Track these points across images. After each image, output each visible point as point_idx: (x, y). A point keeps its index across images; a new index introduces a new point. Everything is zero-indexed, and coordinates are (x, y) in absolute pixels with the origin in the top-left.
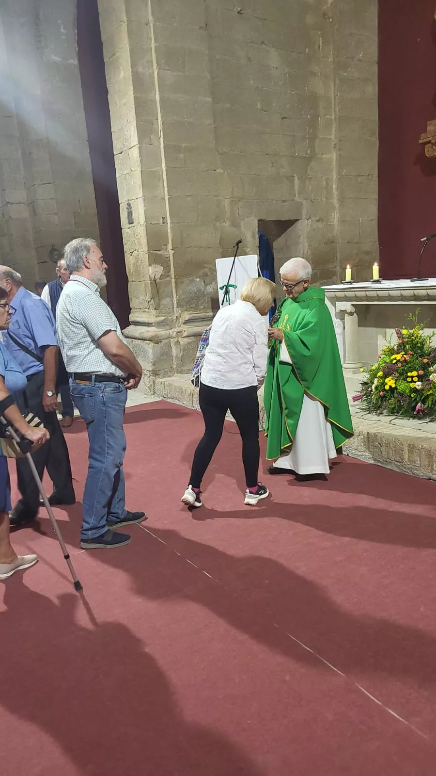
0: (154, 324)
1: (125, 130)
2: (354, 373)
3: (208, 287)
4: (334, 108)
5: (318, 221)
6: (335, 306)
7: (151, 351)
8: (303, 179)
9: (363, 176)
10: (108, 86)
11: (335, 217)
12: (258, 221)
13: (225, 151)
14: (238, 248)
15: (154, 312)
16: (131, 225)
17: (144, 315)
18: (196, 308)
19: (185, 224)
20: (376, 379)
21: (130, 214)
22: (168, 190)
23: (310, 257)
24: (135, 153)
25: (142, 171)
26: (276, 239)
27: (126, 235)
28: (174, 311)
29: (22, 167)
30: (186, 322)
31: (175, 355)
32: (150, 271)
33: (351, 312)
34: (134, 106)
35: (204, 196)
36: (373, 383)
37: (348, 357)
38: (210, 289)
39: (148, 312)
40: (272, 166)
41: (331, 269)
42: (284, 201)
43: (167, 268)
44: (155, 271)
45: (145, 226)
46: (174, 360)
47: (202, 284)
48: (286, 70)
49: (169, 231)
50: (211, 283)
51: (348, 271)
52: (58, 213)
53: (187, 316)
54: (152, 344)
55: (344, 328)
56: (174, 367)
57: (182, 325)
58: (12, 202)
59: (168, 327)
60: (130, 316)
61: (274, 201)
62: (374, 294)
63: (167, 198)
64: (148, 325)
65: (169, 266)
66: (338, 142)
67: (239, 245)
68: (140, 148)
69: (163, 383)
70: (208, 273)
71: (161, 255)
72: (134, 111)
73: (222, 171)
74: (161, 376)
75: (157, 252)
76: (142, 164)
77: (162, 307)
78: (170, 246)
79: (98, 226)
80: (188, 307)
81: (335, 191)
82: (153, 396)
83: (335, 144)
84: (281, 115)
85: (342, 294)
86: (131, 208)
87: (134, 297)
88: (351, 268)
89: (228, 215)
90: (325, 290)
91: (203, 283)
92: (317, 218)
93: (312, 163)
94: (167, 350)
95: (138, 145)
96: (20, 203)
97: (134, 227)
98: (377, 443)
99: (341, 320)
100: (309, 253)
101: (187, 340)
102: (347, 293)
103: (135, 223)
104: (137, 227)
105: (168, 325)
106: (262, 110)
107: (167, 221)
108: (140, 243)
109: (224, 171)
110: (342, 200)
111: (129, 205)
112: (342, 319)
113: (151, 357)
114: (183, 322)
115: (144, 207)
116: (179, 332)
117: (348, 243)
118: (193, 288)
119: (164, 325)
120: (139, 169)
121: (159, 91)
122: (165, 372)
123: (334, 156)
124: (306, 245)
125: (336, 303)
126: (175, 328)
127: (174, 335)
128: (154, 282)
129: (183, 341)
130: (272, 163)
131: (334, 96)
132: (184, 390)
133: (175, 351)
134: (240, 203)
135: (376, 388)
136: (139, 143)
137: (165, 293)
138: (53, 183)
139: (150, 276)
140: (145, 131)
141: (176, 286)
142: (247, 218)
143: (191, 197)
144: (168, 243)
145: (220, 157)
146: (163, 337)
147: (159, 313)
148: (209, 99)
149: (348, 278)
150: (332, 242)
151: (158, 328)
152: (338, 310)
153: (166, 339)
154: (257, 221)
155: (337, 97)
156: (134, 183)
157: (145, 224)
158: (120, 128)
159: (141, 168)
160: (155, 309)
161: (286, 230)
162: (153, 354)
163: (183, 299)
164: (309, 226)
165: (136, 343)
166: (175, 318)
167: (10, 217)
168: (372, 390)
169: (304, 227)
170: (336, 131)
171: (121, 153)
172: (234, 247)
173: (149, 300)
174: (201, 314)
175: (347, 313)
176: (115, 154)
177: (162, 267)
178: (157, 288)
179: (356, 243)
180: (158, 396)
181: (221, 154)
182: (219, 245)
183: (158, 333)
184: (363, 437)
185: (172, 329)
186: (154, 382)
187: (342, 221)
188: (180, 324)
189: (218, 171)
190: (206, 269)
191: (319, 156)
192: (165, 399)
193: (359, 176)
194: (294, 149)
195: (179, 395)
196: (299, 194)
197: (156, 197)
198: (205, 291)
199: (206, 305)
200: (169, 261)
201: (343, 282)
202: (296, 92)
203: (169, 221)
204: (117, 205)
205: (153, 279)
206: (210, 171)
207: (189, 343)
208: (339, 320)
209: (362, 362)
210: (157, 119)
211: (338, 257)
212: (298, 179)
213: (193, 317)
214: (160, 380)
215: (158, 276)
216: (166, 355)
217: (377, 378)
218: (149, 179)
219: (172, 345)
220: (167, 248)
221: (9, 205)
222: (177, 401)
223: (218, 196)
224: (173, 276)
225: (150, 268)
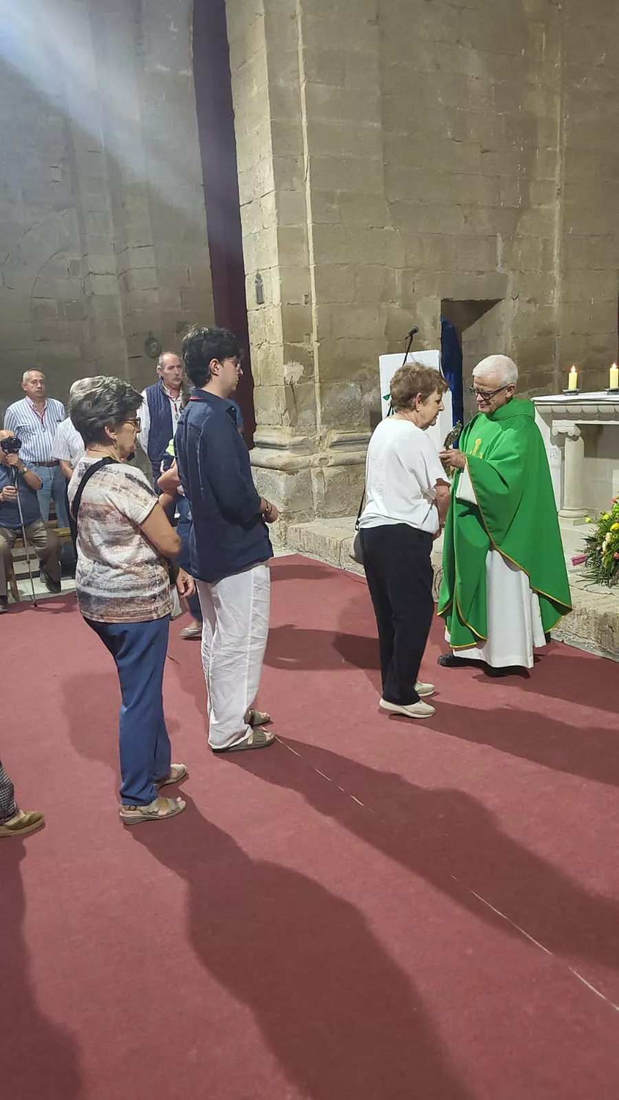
0: (288, 447)
1: (257, 171)
2: (575, 524)
3: (366, 396)
4: (560, 135)
5: (529, 302)
6: (551, 427)
7: (282, 485)
8: (512, 239)
9: (599, 236)
10: (235, 107)
11: (556, 295)
12: (442, 301)
13: (397, 199)
14: (412, 339)
15: (288, 429)
16: (260, 306)
17: (274, 433)
18: (348, 426)
19: (338, 304)
20: (608, 534)
21: (259, 290)
22: (314, 256)
23: (516, 354)
24: (270, 203)
25: (278, 229)
26: (467, 327)
27: (252, 319)
28: (316, 427)
29: (111, 222)
30: (333, 445)
31: (316, 491)
32: (286, 373)
33: (574, 435)
34: (270, 135)
35: (365, 264)
36: (604, 539)
37: (568, 500)
38: (369, 398)
39: (279, 429)
40: (465, 222)
41: (545, 372)
42: (482, 273)
43: (309, 367)
44: (293, 371)
45: (279, 307)
46: (315, 497)
47: (357, 391)
48: (492, 81)
49: (314, 314)
50: (371, 390)
51: (573, 376)
52: (158, 288)
53: (335, 436)
54: (285, 475)
55: (563, 458)
56: (315, 508)
57: (328, 450)
58: (96, 272)
59: (308, 451)
60: (255, 434)
61: (466, 273)
62: (610, 409)
63: (312, 267)
64: (280, 447)
65: (312, 365)
66: (564, 187)
67: (414, 335)
68: (277, 196)
69: (298, 530)
70: (368, 376)
71: (302, 348)
72: (271, 141)
73: (392, 228)
74: (295, 520)
75: (296, 344)
76: (278, 219)
77: (300, 422)
78: (314, 337)
79: (213, 307)
80: (337, 422)
81: (556, 260)
82: (283, 548)
83: (558, 189)
84: (481, 146)
85: (562, 409)
86: (262, 281)
87: (261, 407)
88: (577, 371)
89: (399, 291)
90: (536, 403)
91: (359, 390)
92: (528, 299)
93: (525, 218)
94: (305, 484)
95: (274, 192)
96: (107, 274)
97: (264, 308)
98: (607, 626)
99: (559, 446)
100: (515, 348)
101: (333, 471)
102: (570, 408)
103: (267, 303)
104: (269, 310)
105: (308, 448)
106: (453, 139)
107: (311, 300)
108: (271, 330)
109: (395, 229)
110: (565, 273)
111: (259, 277)
112: (561, 445)
113: (283, 493)
114: (329, 444)
115: (280, 279)
116: (324, 459)
117: (573, 333)
118: (345, 397)
119: (302, 449)
120: (275, 226)
121: (307, 114)
122: (302, 515)
123: (557, 206)
124: (511, 337)
125: (553, 421)
126: (317, 453)
127: (316, 462)
128: (291, 388)
129: (329, 472)
130: (465, 217)
131: (561, 119)
132: (327, 542)
133: (316, 486)
134: (418, 276)
135: (608, 546)
136: (276, 189)
137: (304, 404)
138: (153, 246)
139: (285, 378)
140: (284, 172)
141: (321, 394)
142: (427, 296)
143: (347, 266)
144: (312, 332)
145: (390, 209)
146: (300, 466)
147: (296, 432)
148: (380, 125)
149: (572, 385)
150: (550, 333)
151: (294, 453)
152: (555, 433)
153: (304, 468)
154: (440, 302)
155: (565, 120)
156: (267, 247)
157: (281, 304)
158: (249, 166)
159: (278, 224)
160: (291, 425)
161: (482, 315)
162: (287, 487)
163: (331, 412)
164: (517, 307)
165: (263, 473)
166: (318, 438)
167: (93, 293)
168: (601, 550)
169: (508, 311)
170: (561, 170)
171: (250, 203)
172: (406, 338)
173: (282, 412)
174: (356, 434)
175: (570, 437)
176: (241, 204)
177: (302, 366)
178: (294, 396)
179: (583, 335)
180: (291, 548)
181: (392, 204)
182: (384, 336)
183: (294, 460)
184: (586, 617)
185: (312, 454)
186: (286, 528)
187: (565, 302)
188: (324, 448)
189: (385, 228)
190: (365, 371)
191: (535, 207)
192: (300, 553)
193: (592, 235)
194: (498, 196)
195: (321, 547)
196: (504, 261)
197: (296, 265)
198: (362, 401)
199: (363, 421)
200: (313, 357)
201: (565, 391)
202: (504, 113)
203: (314, 301)
204: (242, 276)
205: (288, 383)
206: (374, 229)
207: (336, 475)
208: (556, 446)
209: (588, 508)
210: (303, 154)
211: (557, 355)
212: (503, 241)
213: (343, 437)
214: (294, 526)
215: (296, 379)
216: (304, 490)
217: (610, 532)
218: (288, 240)
219: (312, 478)
220: (309, 340)
221: (91, 275)
222: (317, 556)
223: (385, 264)
224: (317, 379)
225: (285, 366)
